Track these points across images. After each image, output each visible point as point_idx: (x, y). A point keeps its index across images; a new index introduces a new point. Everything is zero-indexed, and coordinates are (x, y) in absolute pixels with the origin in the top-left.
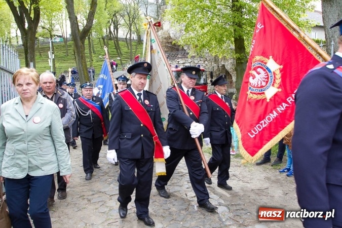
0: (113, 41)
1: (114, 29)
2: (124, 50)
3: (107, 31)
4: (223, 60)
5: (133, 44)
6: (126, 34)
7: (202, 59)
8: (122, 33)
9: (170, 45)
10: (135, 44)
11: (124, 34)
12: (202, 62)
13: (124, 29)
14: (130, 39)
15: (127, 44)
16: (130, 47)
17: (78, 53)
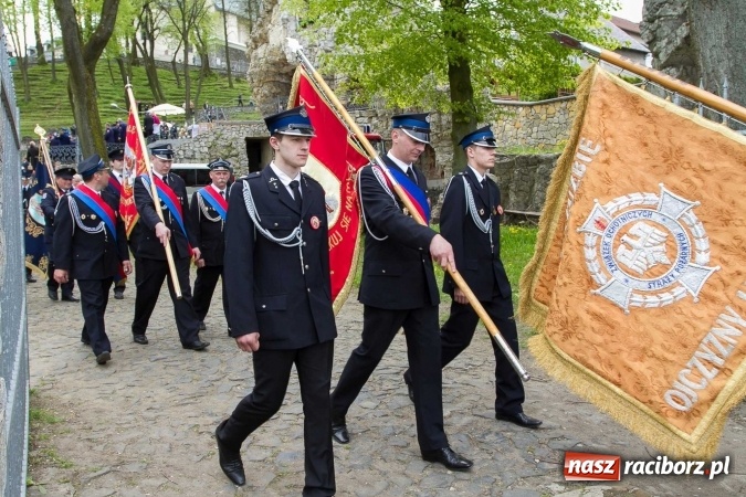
0: (143, 68)
1: (144, 39)
2: (168, 87)
3: (127, 44)
5: (191, 75)
6: (171, 53)
7: (364, 113)
8: (165, 49)
9: (284, 81)
10: (196, 75)
11: (166, 52)
12: (366, 120)
13: (170, 40)
14: (186, 65)
15: (177, 76)
16: (183, 84)
17: (79, 94)
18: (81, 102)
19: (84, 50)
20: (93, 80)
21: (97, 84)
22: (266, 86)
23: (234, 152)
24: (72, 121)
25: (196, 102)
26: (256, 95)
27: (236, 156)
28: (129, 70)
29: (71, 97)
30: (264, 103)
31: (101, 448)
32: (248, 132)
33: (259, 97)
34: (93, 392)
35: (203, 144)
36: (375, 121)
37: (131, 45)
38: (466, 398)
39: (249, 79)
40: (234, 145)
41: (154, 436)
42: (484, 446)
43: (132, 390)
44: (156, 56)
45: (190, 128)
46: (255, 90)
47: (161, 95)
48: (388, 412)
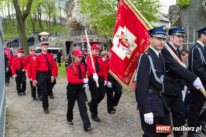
0: (38, 22)
1: (38, 14)
2: (45, 27)
3: (34, 16)
4: (110, 37)
5: (51, 24)
6: (46, 18)
7: (97, 36)
8: (44, 17)
9: (76, 27)
10: (52, 24)
11: (44, 18)
12: (97, 37)
13: (45, 15)
14: (50, 22)
15: (47, 24)
16: (49, 27)
17: (20, 29)
18: (21, 31)
19: (22, 17)
20: (24, 25)
21: (25, 26)
22: (71, 28)
23: (62, 45)
24: (18, 36)
25: (52, 32)
26: (68, 30)
27: (63, 46)
28: (34, 23)
29: (18, 29)
30: (71, 32)
31: (25, 123)
32: (66, 40)
33: (69, 31)
34: (23, 109)
35: (54, 43)
36: (100, 38)
37: (35, 16)
38: (122, 110)
39: (67, 26)
40: (62, 43)
41: (40, 120)
42: (127, 122)
43: (34, 108)
44: (42, 19)
45: (51, 38)
46: (68, 29)
47: (43, 29)
48: (102, 114)
